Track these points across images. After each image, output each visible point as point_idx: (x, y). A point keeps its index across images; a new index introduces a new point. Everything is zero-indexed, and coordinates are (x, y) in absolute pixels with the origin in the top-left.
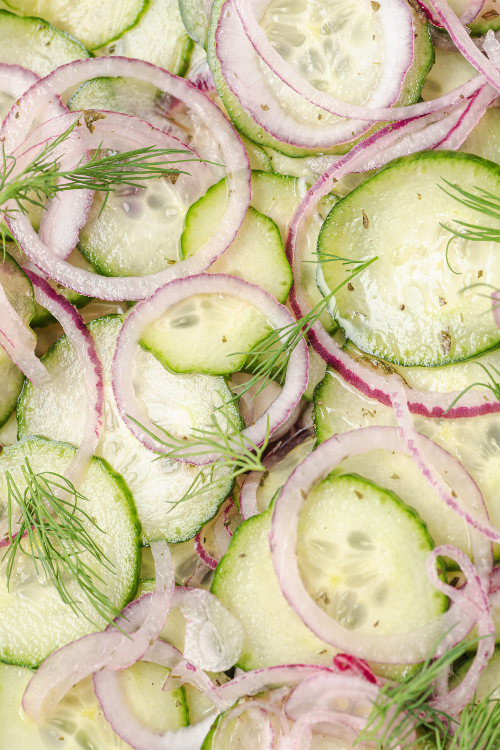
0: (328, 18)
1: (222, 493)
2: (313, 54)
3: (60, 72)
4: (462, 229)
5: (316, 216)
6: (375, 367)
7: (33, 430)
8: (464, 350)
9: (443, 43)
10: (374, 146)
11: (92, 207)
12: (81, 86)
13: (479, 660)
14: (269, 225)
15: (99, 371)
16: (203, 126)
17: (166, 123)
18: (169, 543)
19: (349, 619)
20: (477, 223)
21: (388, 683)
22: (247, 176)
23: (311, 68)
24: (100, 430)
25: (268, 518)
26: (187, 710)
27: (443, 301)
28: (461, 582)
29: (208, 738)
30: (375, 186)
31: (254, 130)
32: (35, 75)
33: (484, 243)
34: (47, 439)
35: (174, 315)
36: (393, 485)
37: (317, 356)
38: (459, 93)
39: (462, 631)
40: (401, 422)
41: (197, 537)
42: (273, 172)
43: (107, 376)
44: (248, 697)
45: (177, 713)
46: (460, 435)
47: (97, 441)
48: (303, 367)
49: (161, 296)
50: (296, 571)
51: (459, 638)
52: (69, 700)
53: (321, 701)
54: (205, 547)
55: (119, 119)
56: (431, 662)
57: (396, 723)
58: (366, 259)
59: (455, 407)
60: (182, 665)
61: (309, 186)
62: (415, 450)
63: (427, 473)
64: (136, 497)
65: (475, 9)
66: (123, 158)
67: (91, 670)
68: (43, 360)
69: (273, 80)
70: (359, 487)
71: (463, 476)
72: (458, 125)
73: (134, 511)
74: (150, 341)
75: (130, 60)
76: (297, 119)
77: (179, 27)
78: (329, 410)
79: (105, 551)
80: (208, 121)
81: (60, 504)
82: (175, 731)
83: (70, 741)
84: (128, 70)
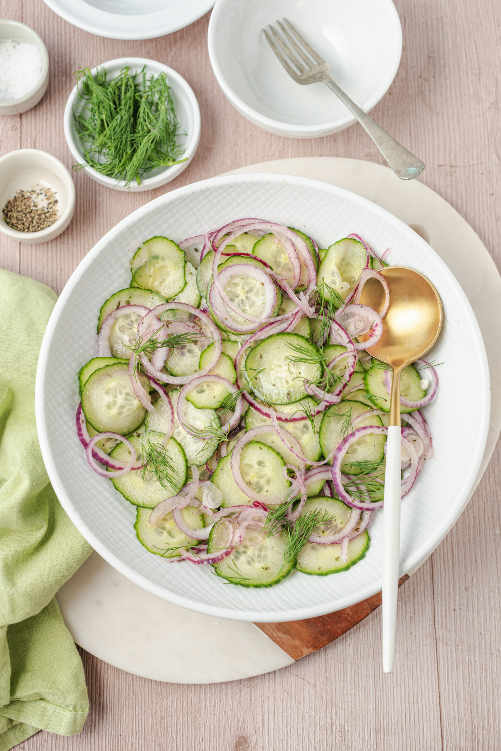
0: (247, 288)
1: (215, 449)
2: (242, 300)
3: (157, 308)
4: (293, 358)
5: (244, 355)
6: (265, 405)
7: (150, 429)
8: (295, 399)
9: (286, 296)
10: (263, 331)
11: (169, 353)
12: (164, 312)
13: (302, 503)
14: (229, 358)
15: (172, 408)
16: (206, 325)
17: (193, 324)
18: (197, 466)
19: (258, 490)
20: (298, 356)
21: (271, 511)
22: (221, 342)
23: (241, 305)
24: (173, 428)
25: (230, 457)
26: (204, 522)
27: (287, 383)
28: (295, 477)
29: (211, 531)
30: (264, 344)
31: (223, 326)
32: (149, 309)
33: (301, 363)
34: (155, 432)
35: (197, 389)
36: (272, 445)
37: (245, 401)
38: (291, 313)
39: (296, 493)
40: (274, 424)
41: (206, 464)
42: (229, 340)
43: (175, 410)
44: (224, 517)
45: (201, 523)
46: (294, 427)
47: (172, 432)
48: (241, 405)
49: (193, 383)
50: (240, 474)
51: (295, 495)
52: (164, 519)
53: (249, 518)
54: (209, 467)
55: (177, 323)
56: (286, 503)
57: (274, 524)
58: (261, 369)
59: (292, 418)
60: (202, 506)
61: (242, 344)
62: (279, 433)
63: (283, 440)
64: (185, 451)
65: (296, 284)
66: (179, 337)
67: (172, 509)
68: (153, 405)
69: (229, 310)
70: (260, 446)
71: (295, 441)
72: (291, 323)
73: (185, 455)
74: (189, 398)
75: (181, 303)
76: (237, 322)
77: (197, 292)
78: (250, 420)
79: (175, 469)
80: (207, 323)
81: (160, 454)
82: (200, 529)
83: (165, 533)
84: (180, 307)
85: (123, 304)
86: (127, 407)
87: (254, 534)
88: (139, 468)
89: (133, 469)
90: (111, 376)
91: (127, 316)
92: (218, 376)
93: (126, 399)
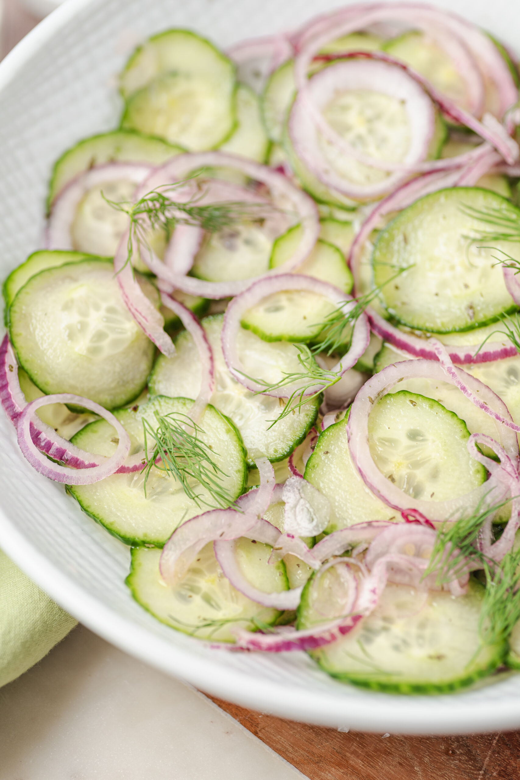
0: (369, 113)
4: (477, 236)
5: (368, 244)
6: (419, 336)
8: (485, 317)
14: (334, 250)
15: (210, 349)
17: (254, 192)
18: (271, 460)
19: (411, 492)
20: (487, 231)
22: (317, 221)
24: (213, 387)
25: (344, 424)
26: (287, 580)
27: (467, 286)
29: (306, 588)
35: (267, 305)
37: (376, 333)
38: (468, 156)
39: (498, 494)
41: (290, 456)
42: (334, 219)
43: (217, 352)
44: (334, 556)
45: (280, 581)
47: (211, 395)
48: (365, 332)
50: (369, 454)
51: (497, 501)
52: (195, 571)
57: (452, 559)
59: (481, 352)
60: (283, 536)
62: (453, 374)
63: (463, 390)
67: (212, 537)
70: (413, 399)
71: (491, 395)
72: (469, 172)
73: (240, 440)
74: (249, 321)
77: (261, 135)
79: (220, 466)
80: (286, 192)
82: (279, 593)
83: (197, 599)
84: (224, 161)
85: (101, 159)
86: (112, 336)
87: (405, 596)
88: (135, 469)
89: (122, 470)
90: (74, 280)
91: (110, 187)
92: (314, 280)
93: (108, 320)
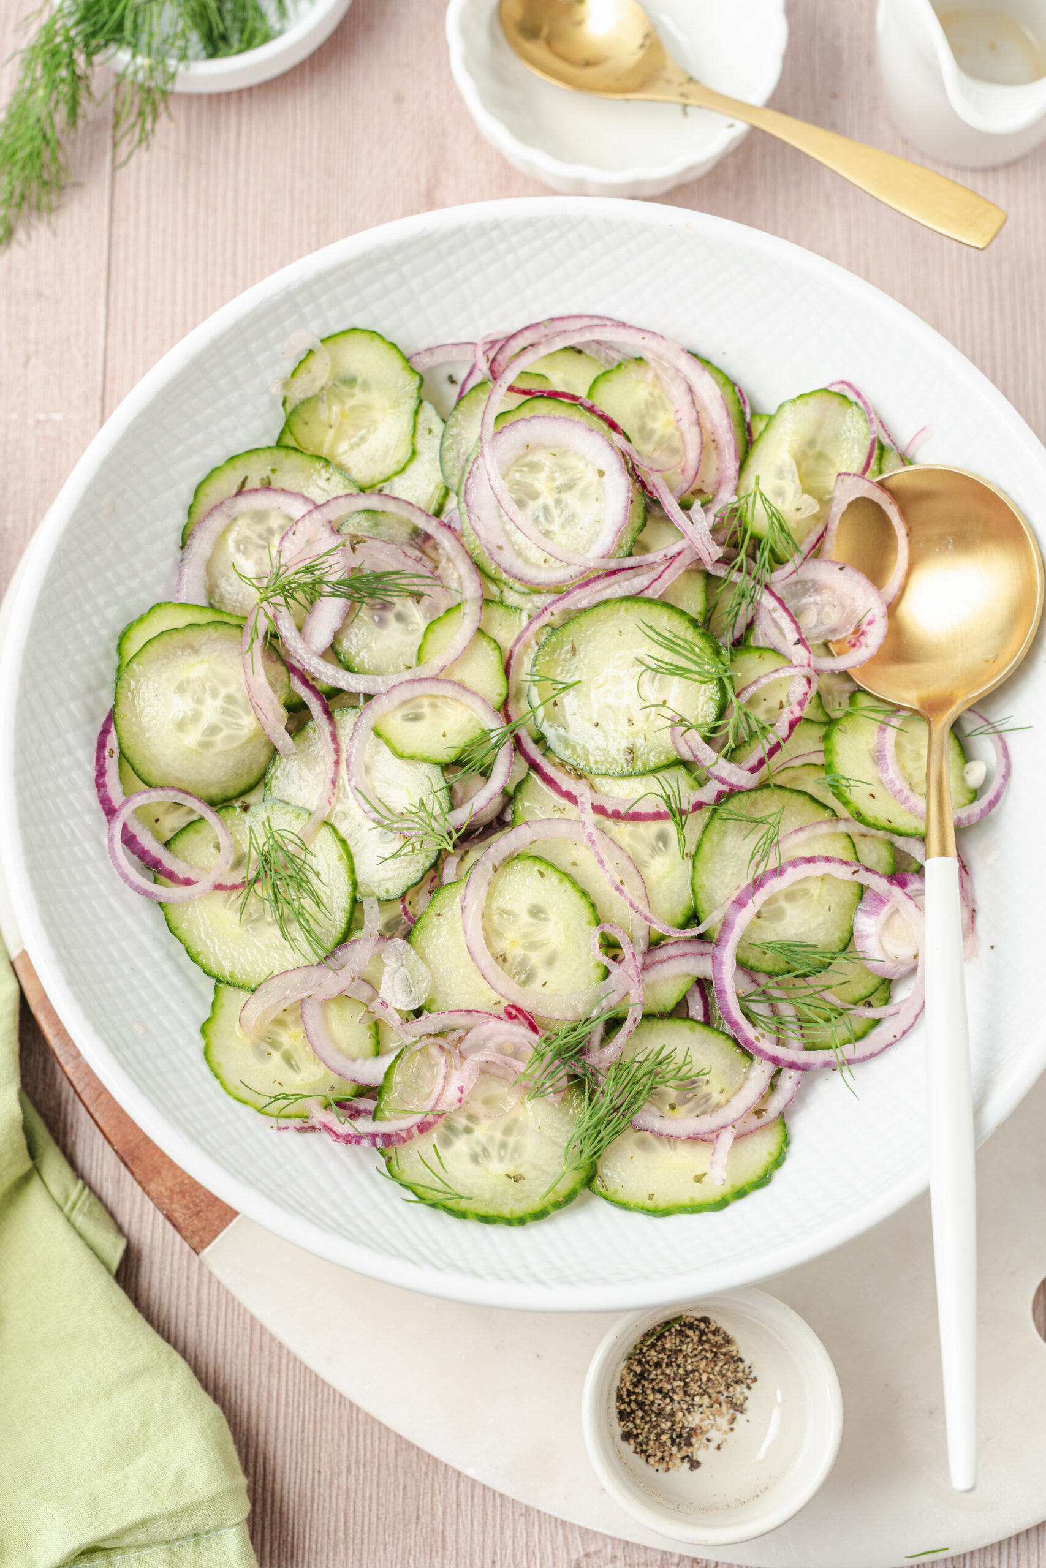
0: (561, 479)
1: (428, 863)
2: (546, 509)
3: (335, 502)
4: (652, 664)
5: (533, 642)
6: (569, 773)
7: (276, 794)
8: (644, 765)
9: (656, 511)
10: (587, 588)
11: (347, 615)
12: (350, 515)
13: (628, 1025)
14: (493, 645)
15: (337, 751)
16: (449, 559)
17: (418, 553)
18: (379, 900)
19: (523, 977)
20: (666, 660)
21: (547, 1034)
22: (480, 603)
23: (542, 519)
24: (333, 800)
25: (463, 885)
27: (631, 723)
28: (620, 958)
29: (392, 1066)
30: (583, 620)
31: (491, 568)
32: (314, 503)
33: (670, 677)
34: (287, 803)
35: (405, 710)
36: (571, 870)
37: (522, 759)
38: (664, 552)
39: (616, 997)
40: (584, 817)
41: (403, 898)
42: (501, 603)
43: (344, 756)
44: (429, 1035)
45: (369, 1044)
46: (633, 836)
47: (329, 809)
48: (508, 765)
49: (396, 692)
50: (481, 932)
51: (613, 1004)
52: (279, 1022)
53: (490, 1044)
54: (408, 908)
55: (379, 544)
56: (587, 1020)
57: (551, 1068)
58: (569, 680)
59: (631, 811)
60: (377, 1002)
61: (530, 616)
62: (593, 841)
63: (601, 862)
64: (356, 860)
65: (685, 486)
66: (378, 577)
67: (300, 996)
68: (293, 738)
69: (510, 526)
70: (543, 867)
71: (632, 869)
72: (660, 577)
73: (352, 871)
74: (383, 729)
75: (394, 498)
76: (526, 561)
77: (438, 477)
78: (526, 804)
79: (325, 900)
80: (453, 555)
81: (292, 858)
82: (366, 1059)
83: (277, 1056)
84: (390, 507)
85: (254, 483)
86: (226, 732)
87: (498, 1089)
88: (234, 887)
89: (219, 887)
90: (195, 651)
91: (260, 516)
92: (461, 685)
93: (225, 712)
